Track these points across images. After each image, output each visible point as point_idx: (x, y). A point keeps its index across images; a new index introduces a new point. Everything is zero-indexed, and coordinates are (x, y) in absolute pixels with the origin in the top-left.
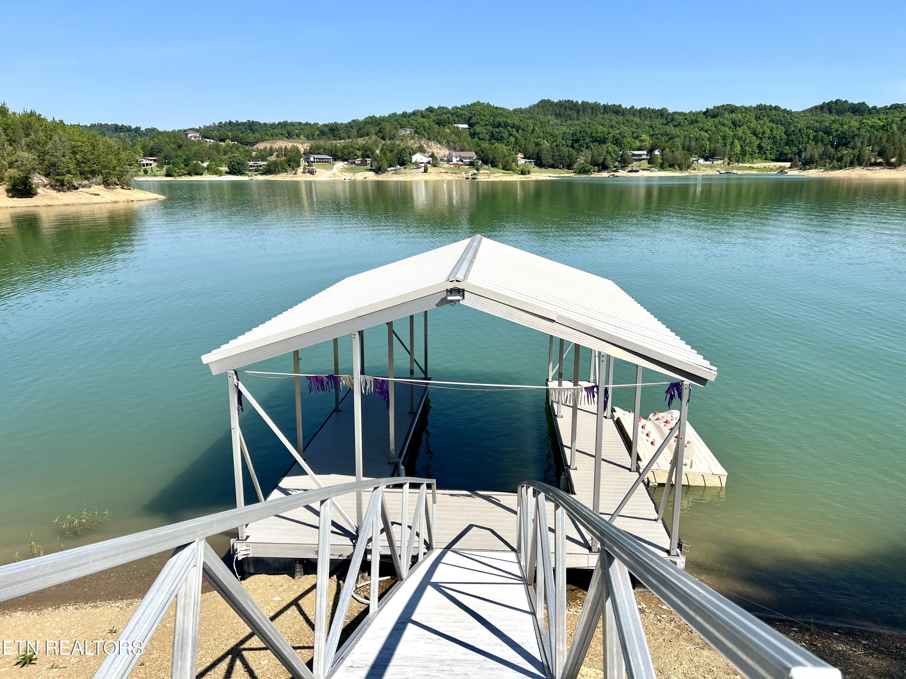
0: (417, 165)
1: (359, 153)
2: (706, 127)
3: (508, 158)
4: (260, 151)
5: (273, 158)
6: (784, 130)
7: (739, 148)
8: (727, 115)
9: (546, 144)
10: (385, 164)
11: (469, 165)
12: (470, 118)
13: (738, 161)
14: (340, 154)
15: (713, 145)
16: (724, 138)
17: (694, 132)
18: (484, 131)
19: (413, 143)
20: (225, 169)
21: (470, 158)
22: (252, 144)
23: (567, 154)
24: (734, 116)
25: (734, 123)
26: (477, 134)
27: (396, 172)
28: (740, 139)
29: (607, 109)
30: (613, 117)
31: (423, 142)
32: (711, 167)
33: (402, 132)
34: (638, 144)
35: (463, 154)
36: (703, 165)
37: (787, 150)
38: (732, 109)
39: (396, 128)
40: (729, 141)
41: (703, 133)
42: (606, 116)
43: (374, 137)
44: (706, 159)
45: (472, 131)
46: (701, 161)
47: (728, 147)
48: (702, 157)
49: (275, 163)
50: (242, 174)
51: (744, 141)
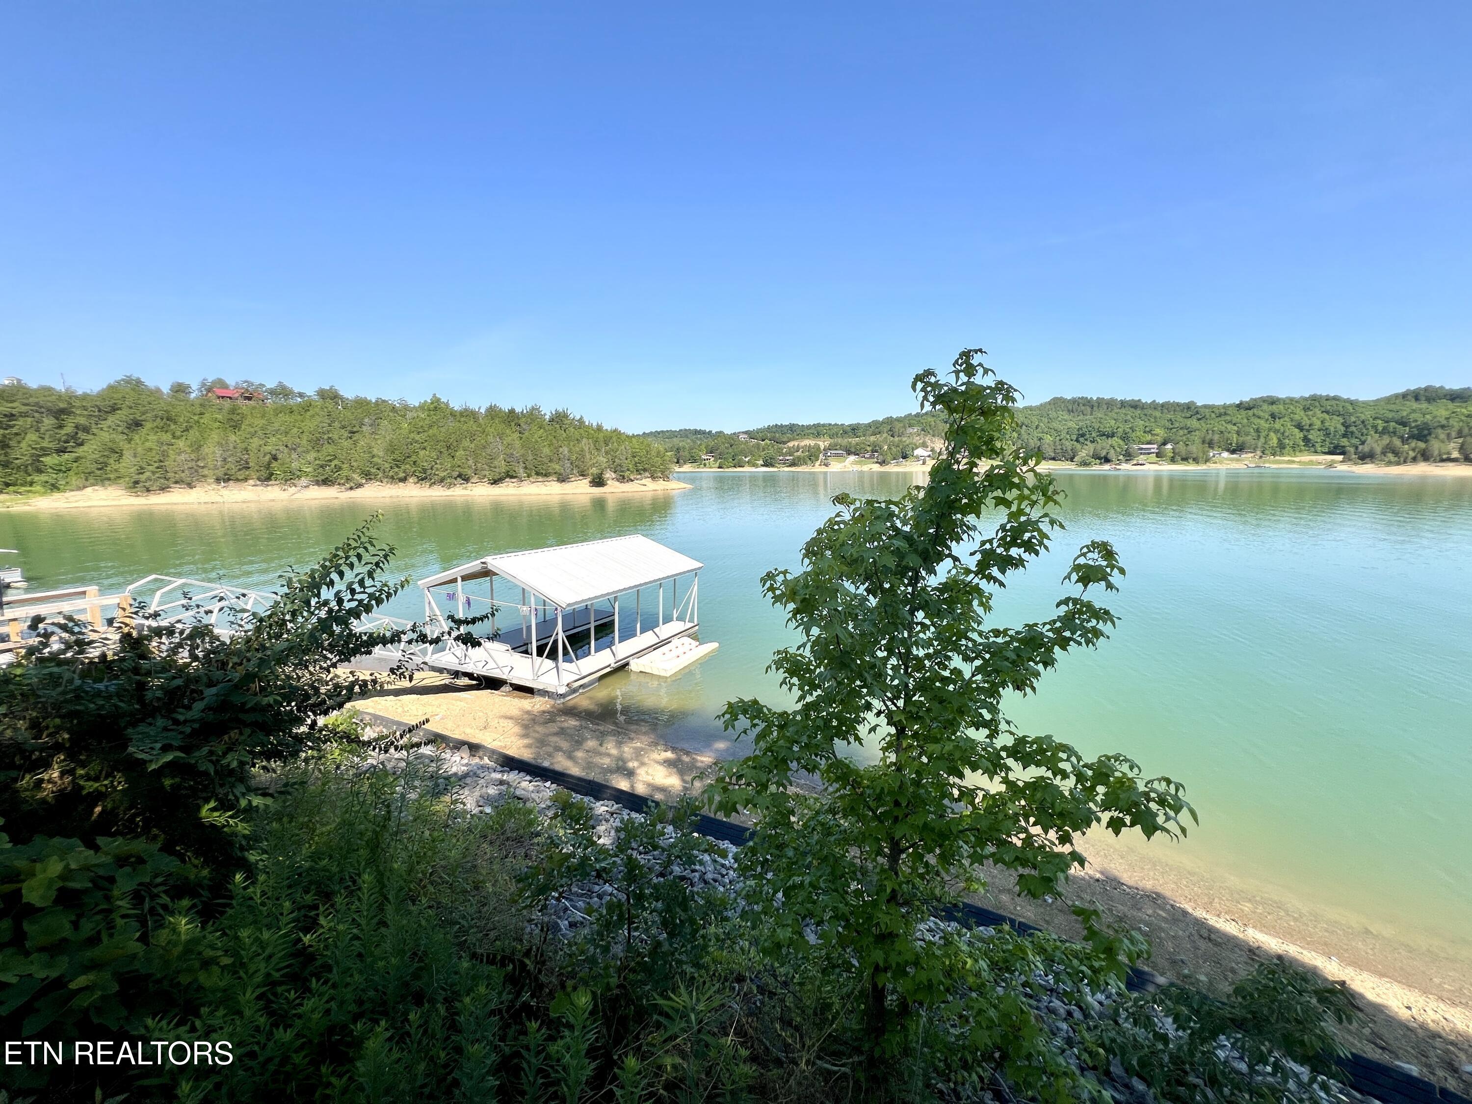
0: (918, 458)
1: (869, 449)
2: (1235, 420)
4: (789, 448)
5: (799, 454)
6: (1342, 421)
7: (1275, 441)
8: (1265, 407)
9: (1048, 439)
10: (889, 458)
13: (1274, 455)
14: (853, 450)
15: (1241, 439)
16: (1258, 431)
17: (1219, 425)
19: (917, 440)
20: (761, 462)
22: (785, 443)
23: (1069, 448)
24: (1274, 407)
25: (1273, 416)
27: (898, 464)
28: (1276, 431)
31: (927, 439)
32: (1237, 460)
33: (910, 430)
34: (1149, 437)
36: (1227, 459)
37: (1344, 442)
38: (1273, 401)
39: (904, 427)
40: (1263, 434)
41: (1230, 426)
42: (1122, 410)
43: (885, 435)
44: (1233, 452)
46: (1225, 454)
47: (1262, 440)
48: (1228, 450)
49: (799, 458)
50: (773, 466)
51: (1283, 434)
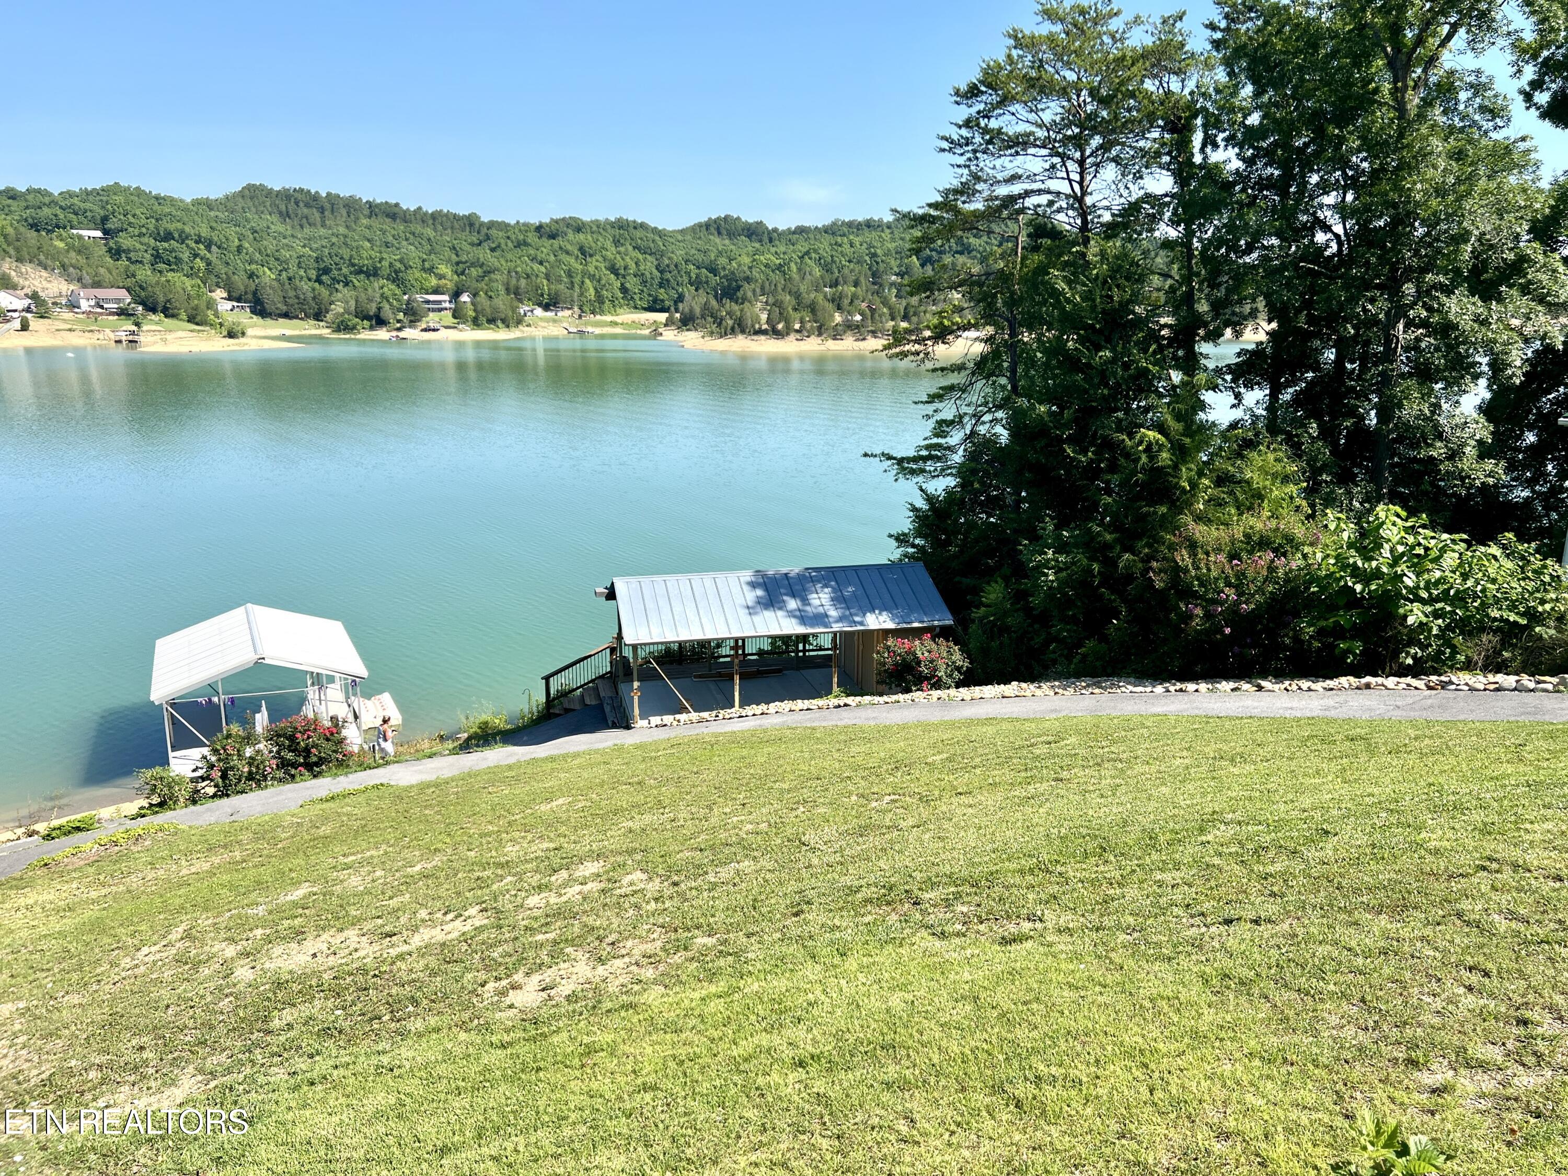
2: (540, 256)
3: (196, 302)
6: (656, 263)
7: (592, 291)
8: (571, 235)
9: (268, 275)
11: (118, 315)
12: (105, 219)
13: (593, 313)
16: (570, 274)
17: (523, 262)
18: (138, 246)
21: (118, 301)
23: (310, 295)
24: (581, 236)
25: (582, 250)
26: (124, 251)
28: (592, 277)
29: (373, 209)
30: (387, 224)
32: (555, 321)
34: (434, 282)
35: (102, 293)
36: (541, 319)
38: (578, 227)
40: (577, 280)
41: (536, 266)
42: (375, 223)
44: (546, 308)
45: (111, 243)
46: (539, 311)
47: (577, 288)
48: (540, 305)
51: (599, 281)
